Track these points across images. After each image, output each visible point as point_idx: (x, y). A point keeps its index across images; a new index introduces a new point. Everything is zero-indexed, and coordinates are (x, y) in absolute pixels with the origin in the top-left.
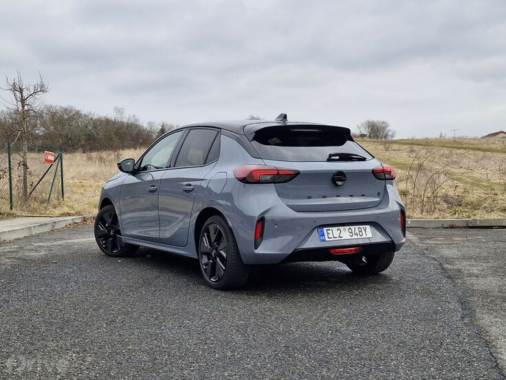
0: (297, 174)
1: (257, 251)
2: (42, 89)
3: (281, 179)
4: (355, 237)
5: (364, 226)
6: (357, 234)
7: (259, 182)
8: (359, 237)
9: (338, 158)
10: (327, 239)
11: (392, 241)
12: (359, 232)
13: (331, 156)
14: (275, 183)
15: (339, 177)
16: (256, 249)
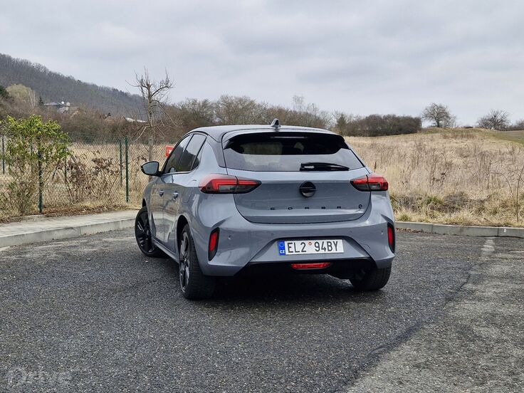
0: (257, 184)
1: (211, 263)
2: (166, 85)
3: (242, 190)
4: (322, 251)
5: (335, 241)
6: (325, 249)
7: (217, 192)
8: (327, 251)
9: (312, 167)
10: (287, 253)
11: (371, 257)
12: (328, 246)
13: (303, 165)
14: (233, 193)
15: (308, 188)
16: (210, 260)
